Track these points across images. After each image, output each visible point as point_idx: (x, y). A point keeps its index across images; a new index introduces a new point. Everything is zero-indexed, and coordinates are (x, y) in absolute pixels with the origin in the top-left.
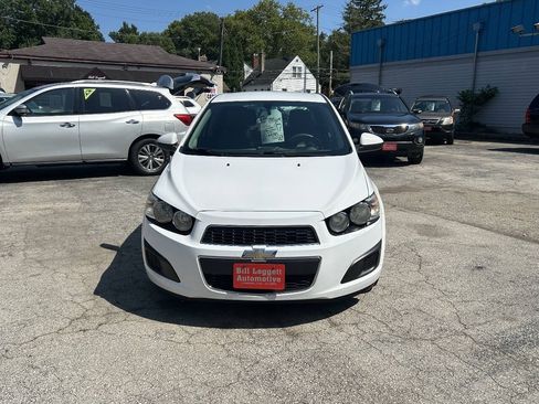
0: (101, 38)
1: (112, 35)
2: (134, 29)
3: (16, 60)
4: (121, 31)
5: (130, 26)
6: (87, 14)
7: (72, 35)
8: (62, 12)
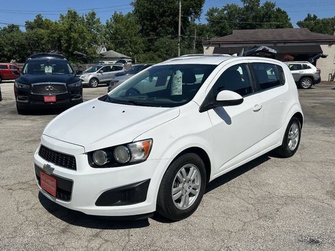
0: (291, 26)
1: (299, 24)
2: (315, 17)
3: (213, 44)
4: (306, 20)
5: (312, 16)
6: (284, 12)
7: (271, 27)
8: (267, 14)
